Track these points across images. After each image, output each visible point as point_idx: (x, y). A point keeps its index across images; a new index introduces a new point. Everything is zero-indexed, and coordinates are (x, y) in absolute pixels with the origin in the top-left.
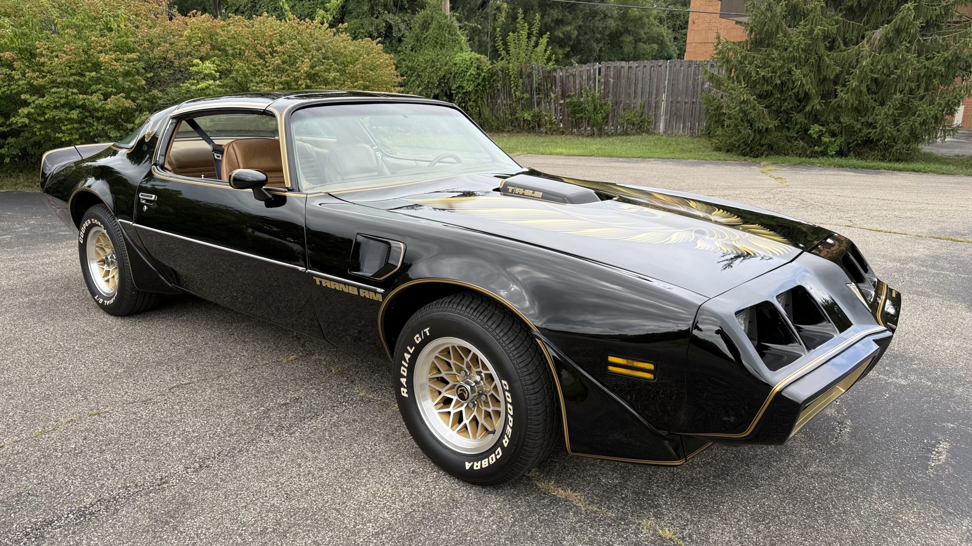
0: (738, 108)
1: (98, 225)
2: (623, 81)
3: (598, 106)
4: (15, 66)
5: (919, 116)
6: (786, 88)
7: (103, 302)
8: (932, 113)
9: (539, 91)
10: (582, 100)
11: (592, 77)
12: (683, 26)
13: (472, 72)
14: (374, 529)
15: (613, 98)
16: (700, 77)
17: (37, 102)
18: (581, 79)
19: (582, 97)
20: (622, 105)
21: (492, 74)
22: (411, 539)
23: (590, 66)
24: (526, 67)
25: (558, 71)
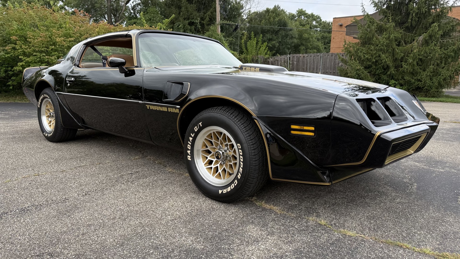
0: (355, 73)
1: (48, 98)
2: (301, 63)
4: (17, 43)
5: (442, 76)
6: (378, 63)
7: (48, 135)
8: (449, 74)
11: (286, 61)
12: (329, 42)
14: (171, 218)
16: (337, 61)
17: (26, 60)
18: (281, 62)
22: (190, 222)
23: (285, 56)
24: (255, 57)
25: (270, 58)
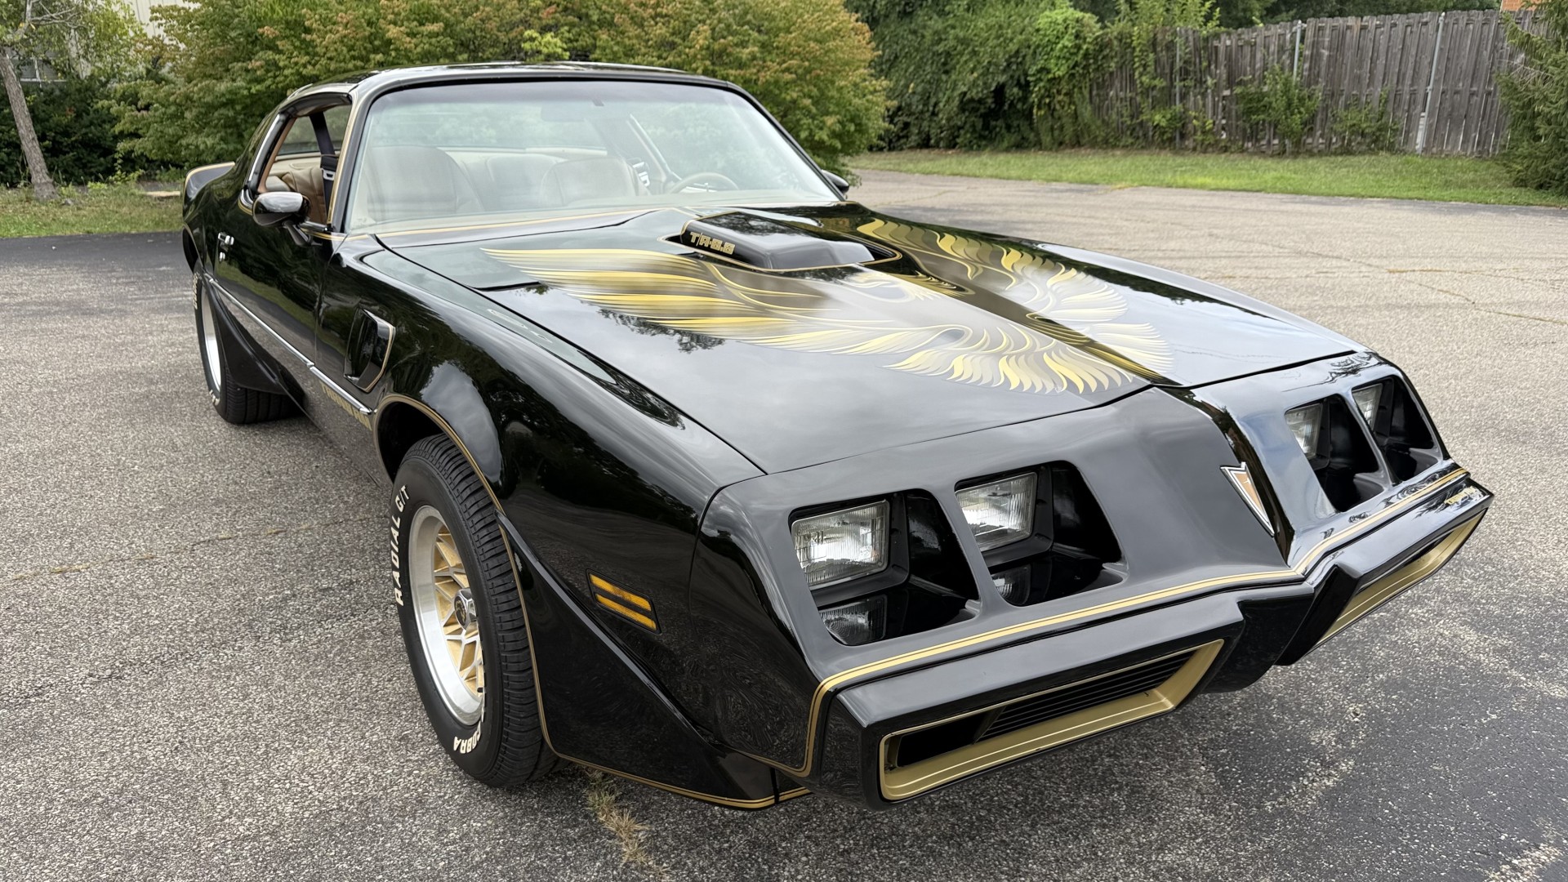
2: (1349, 54)
3: (1296, 101)
4: (280, 48)
7: (217, 399)
9: (1185, 73)
10: (1266, 89)
11: (1288, 46)
13: (1067, 43)
15: (1326, 85)
16: (1506, 43)
18: (1265, 52)
19: (1265, 84)
20: (1343, 98)
21: (1102, 45)
23: (1285, 27)
24: (1165, 32)
25: (1223, 37)
